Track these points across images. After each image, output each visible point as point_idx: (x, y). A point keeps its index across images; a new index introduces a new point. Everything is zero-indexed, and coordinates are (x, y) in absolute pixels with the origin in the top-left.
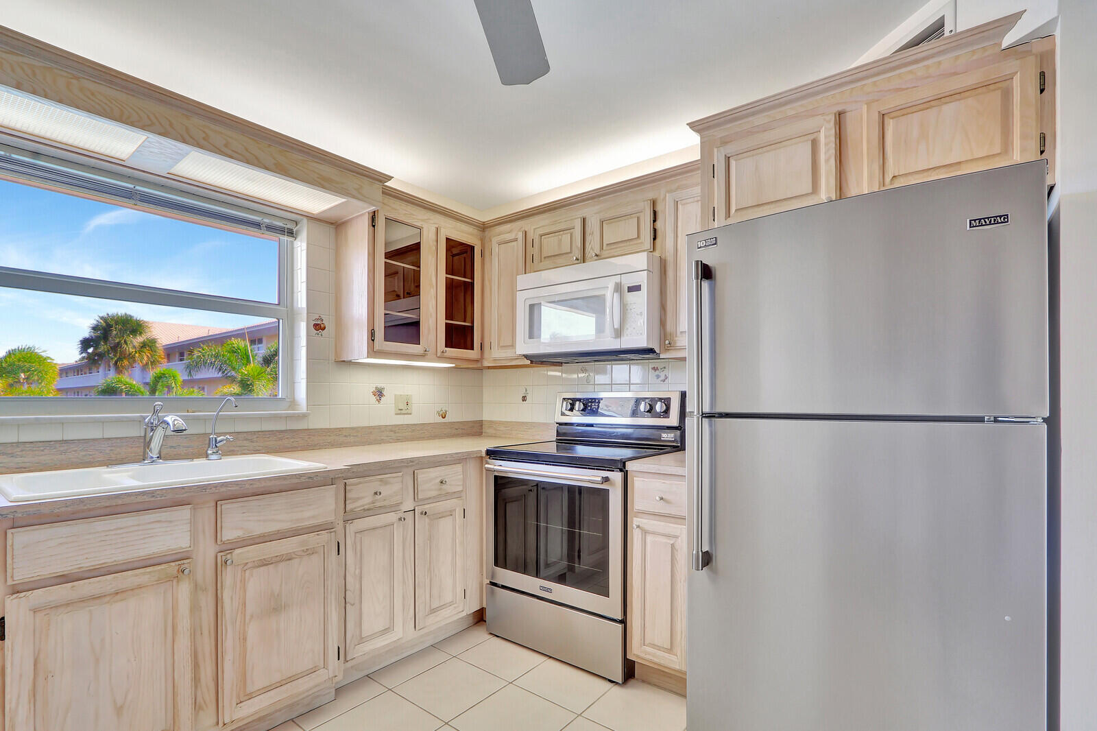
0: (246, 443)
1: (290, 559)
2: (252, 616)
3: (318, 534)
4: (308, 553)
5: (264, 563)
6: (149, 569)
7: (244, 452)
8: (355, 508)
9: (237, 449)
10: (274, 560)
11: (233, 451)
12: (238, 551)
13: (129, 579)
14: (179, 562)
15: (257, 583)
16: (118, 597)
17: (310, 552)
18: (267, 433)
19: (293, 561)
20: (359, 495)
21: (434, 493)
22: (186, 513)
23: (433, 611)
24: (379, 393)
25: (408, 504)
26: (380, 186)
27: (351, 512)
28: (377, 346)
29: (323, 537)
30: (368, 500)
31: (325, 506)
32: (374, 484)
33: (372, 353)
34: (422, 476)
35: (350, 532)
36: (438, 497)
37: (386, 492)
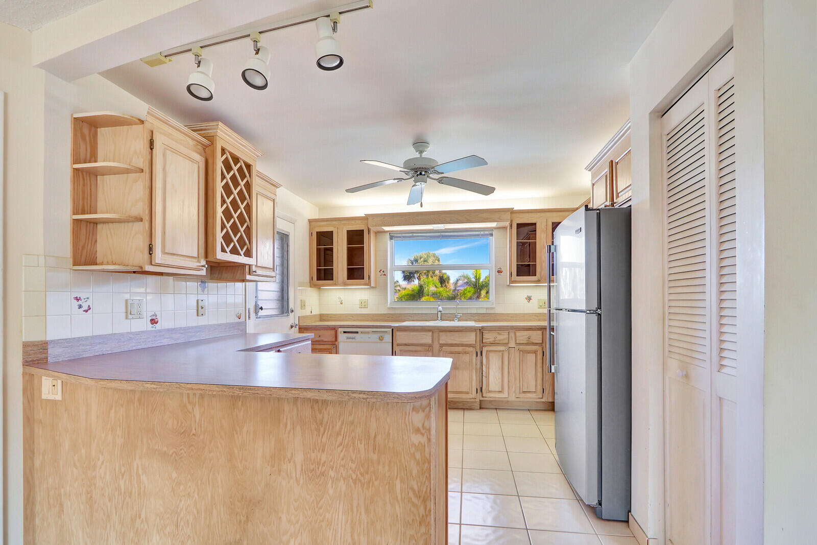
3: (469, 348)
4: (466, 353)
5: (452, 353)
8: (487, 342)
12: (444, 347)
14: (429, 347)
16: (416, 352)
20: (489, 337)
21: (525, 342)
22: (430, 333)
23: (524, 392)
24: (529, 299)
25: (512, 344)
26: (509, 213)
27: (485, 343)
28: (513, 279)
29: (471, 349)
30: (492, 340)
31: (471, 338)
32: (495, 334)
33: (512, 282)
34: (519, 333)
35: (485, 349)
36: (527, 344)
37: (500, 337)
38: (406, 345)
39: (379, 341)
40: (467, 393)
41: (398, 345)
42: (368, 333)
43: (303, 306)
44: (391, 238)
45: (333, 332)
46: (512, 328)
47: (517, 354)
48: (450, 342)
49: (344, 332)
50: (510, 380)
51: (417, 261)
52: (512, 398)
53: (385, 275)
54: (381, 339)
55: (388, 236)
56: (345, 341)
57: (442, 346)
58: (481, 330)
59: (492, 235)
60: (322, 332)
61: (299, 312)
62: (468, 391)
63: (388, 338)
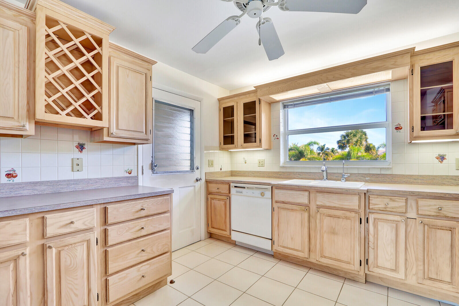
0: (362, 178)
1: (338, 218)
2: (325, 232)
3: (350, 213)
4: (346, 218)
5: (330, 216)
6: (298, 206)
7: (361, 181)
8: (374, 208)
9: (359, 179)
10: (333, 216)
11: (357, 180)
12: (321, 209)
13: (294, 207)
14: (306, 207)
15: (327, 221)
16: (292, 211)
17: (347, 218)
18: (371, 175)
19: (340, 219)
20: (377, 203)
21: (433, 214)
22: (307, 193)
23: (430, 279)
24: (442, 158)
25: (412, 214)
26: (409, 55)
27: (372, 209)
28: (415, 134)
29: (353, 214)
30: (382, 206)
31: (353, 203)
32: (386, 200)
33: (413, 138)
34: (421, 202)
35: (371, 217)
36: (437, 217)
37: (392, 204)
38: (283, 202)
39: (260, 196)
40: (349, 263)
41: (276, 202)
42: (252, 188)
43: (211, 164)
44: (285, 107)
45: (227, 186)
46: (413, 194)
47: (420, 228)
48: (328, 204)
49: (235, 187)
50: (408, 258)
51: (349, 136)
52: (412, 281)
53: (278, 138)
54: (262, 194)
55: (281, 105)
56: (236, 194)
57: (319, 207)
58: (367, 194)
59: (388, 90)
60: (220, 186)
61: (206, 169)
62: (349, 261)
63: (268, 194)
